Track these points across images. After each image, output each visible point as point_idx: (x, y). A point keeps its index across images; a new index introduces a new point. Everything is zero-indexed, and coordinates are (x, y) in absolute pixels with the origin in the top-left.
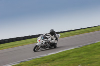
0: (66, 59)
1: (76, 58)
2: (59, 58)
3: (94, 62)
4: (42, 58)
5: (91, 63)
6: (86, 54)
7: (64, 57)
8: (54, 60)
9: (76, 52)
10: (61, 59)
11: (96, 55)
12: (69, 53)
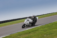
0: (37, 32)
1: (42, 31)
2: (33, 32)
3: (53, 33)
4: (23, 32)
5: (51, 34)
6: (48, 29)
7: (35, 31)
8: (30, 33)
9: (42, 28)
10: (34, 32)
11: (54, 29)
12: (38, 29)
